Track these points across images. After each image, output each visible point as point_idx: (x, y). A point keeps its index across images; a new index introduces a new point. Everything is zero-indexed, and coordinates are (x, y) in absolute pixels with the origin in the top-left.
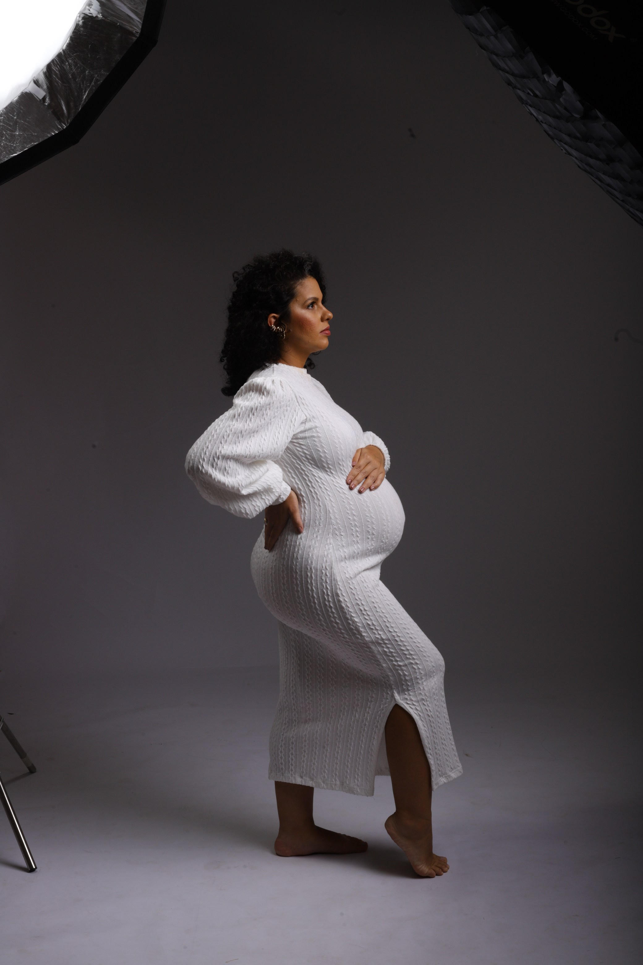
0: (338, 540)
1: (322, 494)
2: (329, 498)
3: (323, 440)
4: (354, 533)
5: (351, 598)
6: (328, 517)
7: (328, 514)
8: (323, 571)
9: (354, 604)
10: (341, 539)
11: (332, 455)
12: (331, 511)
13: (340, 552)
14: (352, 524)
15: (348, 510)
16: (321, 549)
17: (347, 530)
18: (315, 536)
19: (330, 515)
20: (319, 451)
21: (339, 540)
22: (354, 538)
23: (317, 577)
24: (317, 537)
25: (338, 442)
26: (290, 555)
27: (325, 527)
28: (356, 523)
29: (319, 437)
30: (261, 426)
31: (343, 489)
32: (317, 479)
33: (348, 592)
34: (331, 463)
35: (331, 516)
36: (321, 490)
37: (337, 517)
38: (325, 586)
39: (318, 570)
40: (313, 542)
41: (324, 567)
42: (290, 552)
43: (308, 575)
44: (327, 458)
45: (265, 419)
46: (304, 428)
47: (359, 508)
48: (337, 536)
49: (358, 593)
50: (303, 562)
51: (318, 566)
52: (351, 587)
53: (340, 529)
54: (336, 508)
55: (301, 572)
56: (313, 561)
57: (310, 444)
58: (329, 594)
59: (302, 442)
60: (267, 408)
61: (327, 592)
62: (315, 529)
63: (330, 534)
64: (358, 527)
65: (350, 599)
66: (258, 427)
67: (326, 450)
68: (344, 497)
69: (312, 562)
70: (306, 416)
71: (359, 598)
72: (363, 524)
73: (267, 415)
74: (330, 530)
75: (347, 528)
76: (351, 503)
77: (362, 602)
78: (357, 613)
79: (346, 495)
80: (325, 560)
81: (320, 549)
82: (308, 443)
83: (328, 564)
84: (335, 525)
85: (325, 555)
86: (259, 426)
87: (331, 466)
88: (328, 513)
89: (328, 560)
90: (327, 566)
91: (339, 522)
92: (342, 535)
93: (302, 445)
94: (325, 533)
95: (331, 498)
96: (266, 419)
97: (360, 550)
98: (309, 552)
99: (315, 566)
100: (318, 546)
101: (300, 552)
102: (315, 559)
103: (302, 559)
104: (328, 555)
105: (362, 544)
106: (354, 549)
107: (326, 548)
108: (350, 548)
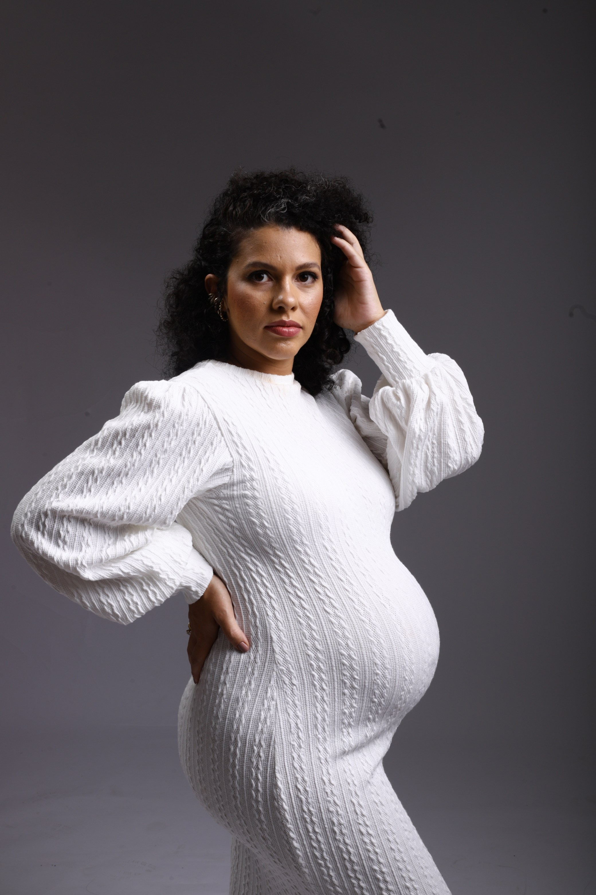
0: (286, 693)
1: (262, 605)
3: (262, 504)
4: (316, 683)
5: (295, 807)
6: (269, 647)
7: (269, 643)
8: (255, 748)
9: (297, 816)
10: (293, 692)
11: (279, 532)
12: (275, 637)
13: (289, 716)
14: (313, 666)
15: (306, 639)
16: (255, 706)
17: (304, 675)
18: (247, 681)
19: (274, 644)
20: (254, 523)
21: (289, 692)
22: (317, 691)
24: (250, 682)
25: (290, 510)
27: (264, 666)
28: (321, 664)
29: (255, 498)
30: (134, 465)
31: (303, 600)
32: (254, 575)
33: (292, 794)
34: (278, 546)
35: (274, 648)
36: (261, 597)
37: (285, 649)
38: (254, 774)
39: (247, 745)
40: (244, 692)
41: (257, 740)
44: (270, 537)
45: (140, 453)
46: (230, 479)
47: (328, 637)
49: (310, 800)
50: (226, 725)
51: (248, 737)
52: (299, 786)
53: (291, 672)
54: (285, 633)
56: (241, 727)
57: (239, 510)
58: (260, 789)
59: (227, 504)
60: (144, 433)
61: (257, 785)
62: (248, 668)
63: (272, 679)
64: (323, 673)
65: (293, 808)
66: (126, 466)
67: (267, 522)
68: (301, 614)
69: (238, 728)
70: (232, 456)
71: (308, 809)
72: (334, 668)
73: (145, 445)
74: (273, 672)
75: (304, 673)
76: (314, 627)
77: (313, 817)
78: (300, 833)
79: (306, 611)
80: (260, 728)
81: (253, 706)
82: (236, 507)
83: (264, 736)
84: (281, 664)
85: (262, 720)
86: (129, 464)
87: (281, 552)
88: (269, 641)
89: (265, 730)
90: (262, 739)
91: (289, 659)
92: (294, 685)
93: (227, 510)
94: (263, 677)
95: (276, 613)
96: (143, 452)
97: (327, 715)
98: (235, 710)
99: (242, 736)
100: (250, 700)
101: (222, 706)
102: (244, 724)
103: (224, 718)
104: (267, 720)
105: (331, 703)
106: (316, 711)
107: (263, 705)
108: (308, 710)
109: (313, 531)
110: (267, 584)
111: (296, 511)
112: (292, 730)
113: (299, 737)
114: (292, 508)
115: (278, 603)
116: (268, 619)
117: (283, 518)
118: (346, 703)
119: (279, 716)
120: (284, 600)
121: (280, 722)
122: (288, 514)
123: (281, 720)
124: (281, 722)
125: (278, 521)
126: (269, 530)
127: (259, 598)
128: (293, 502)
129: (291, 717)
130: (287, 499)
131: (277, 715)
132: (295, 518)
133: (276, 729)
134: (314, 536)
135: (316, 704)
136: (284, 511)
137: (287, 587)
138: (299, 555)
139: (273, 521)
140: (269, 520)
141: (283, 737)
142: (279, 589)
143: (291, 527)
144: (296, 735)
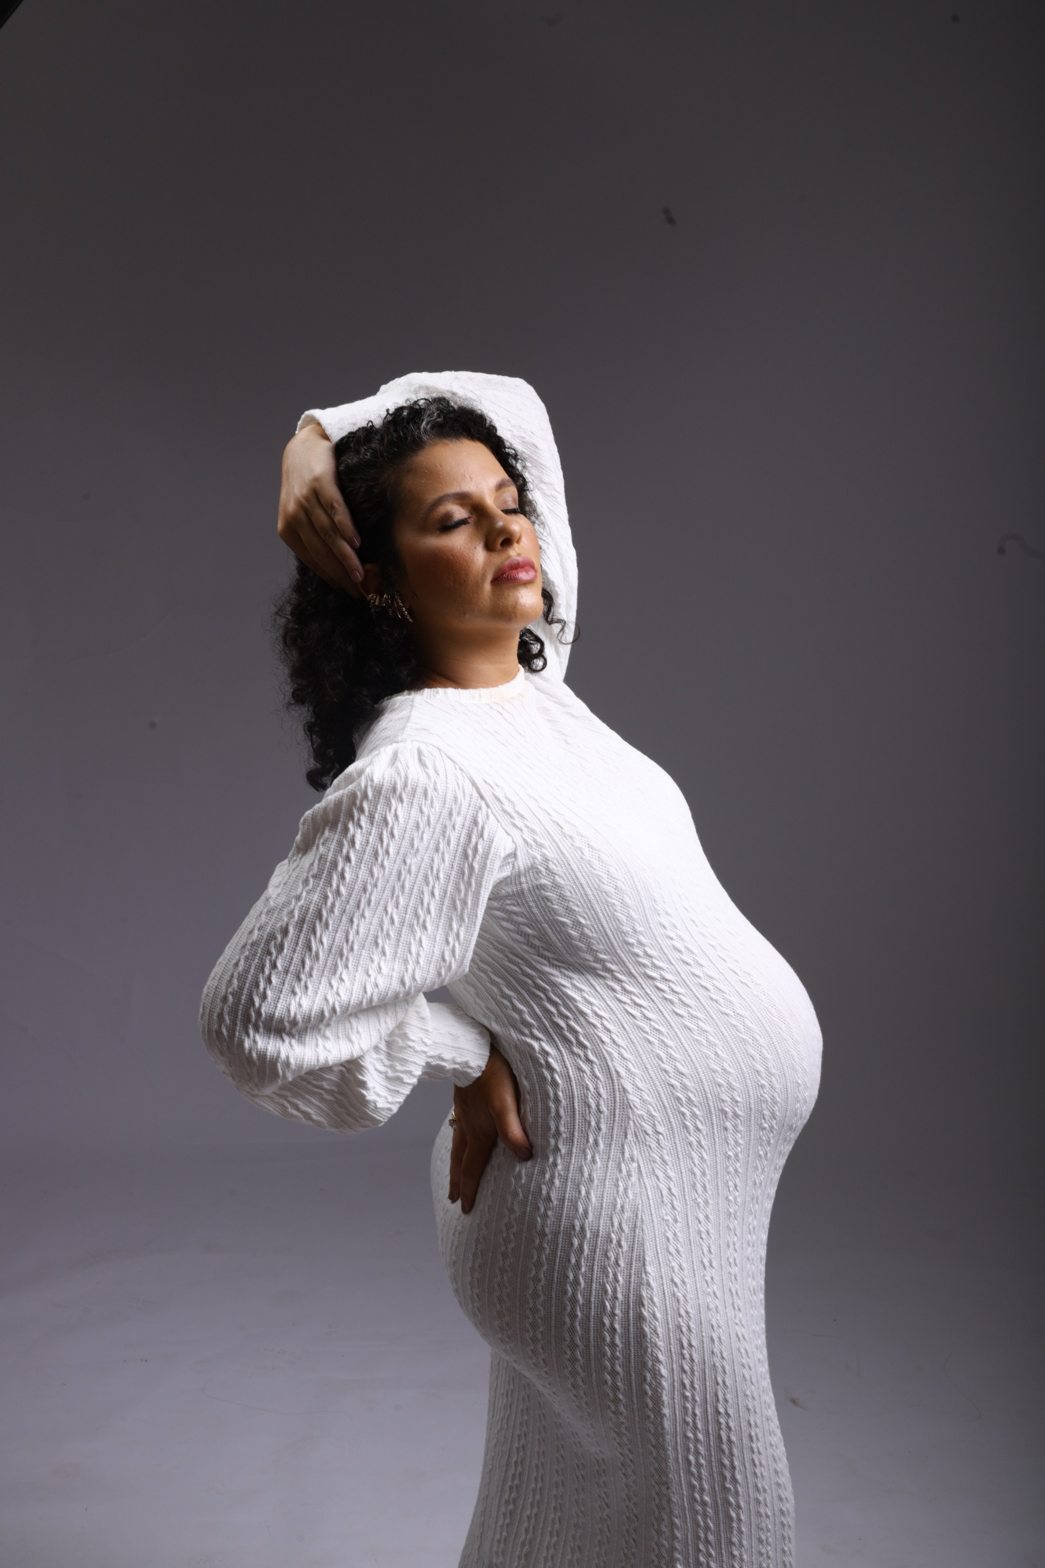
0: (650, 1147)
1: (591, 1031)
2: (612, 1039)
3: (570, 894)
4: (687, 1123)
6: (617, 1087)
7: (616, 1081)
8: (613, 1236)
10: (659, 1144)
11: (602, 927)
12: (622, 1071)
13: (658, 1179)
14: (681, 1099)
17: (671, 1115)
19: (622, 1081)
20: (563, 924)
21: (654, 1145)
22: (690, 1135)
23: (595, 1252)
25: (612, 890)
26: (532, 1187)
27: (614, 1115)
28: (690, 1095)
29: (557, 887)
32: (570, 993)
34: (602, 947)
35: (624, 1086)
36: (587, 1020)
37: (640, 1085)
39: (601, 1233)
40: (589, 1158)
41: (616, 1224)
42: (531, 1180)
43: (572, 1244)
44: (591, 938)
47: (690, 1052)
48: (647, 1138)
50: (565, 1209)
51: (602, 1222)
53: (653, 1116)
55: (556, 1234)
56: (590, 1208)
57: (536, 911)
59: (514, 905)
63: (629, 1132)
64: (696, 1106)
67: (584, 918)
69: (586, 1212)
73: (387, 852)
74: (628, 1122)
75: (670, 1113)
76: (669, 1042)
80: (619, 1206)
81: (606, 1176)
82: (530, 907)
83: (626, 1215)
84: (639, 1107)
85: (620, 1193)
87: (603, 954)
88: (615, 1078)
89: (627, 1206)
90: (623, 1221)
91: (647, 1098)
92: (660, 1133)
93: (515, 913)
95: (614, 1036)
96: (386, 863)
97: (707, 1166)
98: (578, 1185)
99: (593, 1221)
100: (600, 1168)
101: (557, 1182)
102: (595, 1203)
103: (562, 1200)
104: (627, 1192)
105: (710, 1147)
106: (692, 1164)
107: (620, 1171)
108: (682, 1165)
109: (647, 910)
110: (592, 1000)
111: (622, 890)
112: (664, 1199)
113: (673, 1207)
114: (614, 887)
115: (613, 1022)
116: (605, 1047)
117: (606, 906)
118: (729, 1142)
119: (644, 1183)
120: (619, 1016)
121: (646, 1191)
122: (611, 898)
123: (648, 1188)
124: (649, 1191)
125: (600, 911)
126: (587, 928)
127: (584, 1022)
128: (614, 878)
129: (661, 1180)
130: (605, 876)
131: (642, 1182)
132: (621, 901)
133: (643, 1203)
134: (649, 916)
135: (691, 1154)
136: (605, 895)
137: (619, 996)
138: (631, 949)
139: (592, 914)
140: (586, 913)
141: (653, 1211)
142: (609, 1002)
143: (618, 914)
144: (669, 1206)
